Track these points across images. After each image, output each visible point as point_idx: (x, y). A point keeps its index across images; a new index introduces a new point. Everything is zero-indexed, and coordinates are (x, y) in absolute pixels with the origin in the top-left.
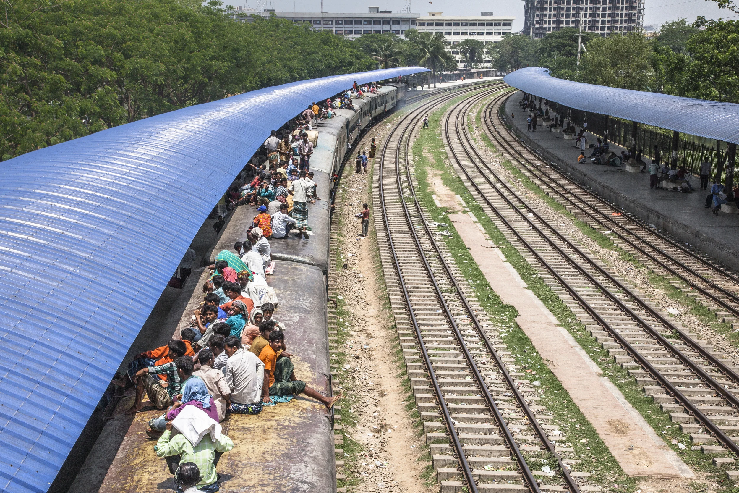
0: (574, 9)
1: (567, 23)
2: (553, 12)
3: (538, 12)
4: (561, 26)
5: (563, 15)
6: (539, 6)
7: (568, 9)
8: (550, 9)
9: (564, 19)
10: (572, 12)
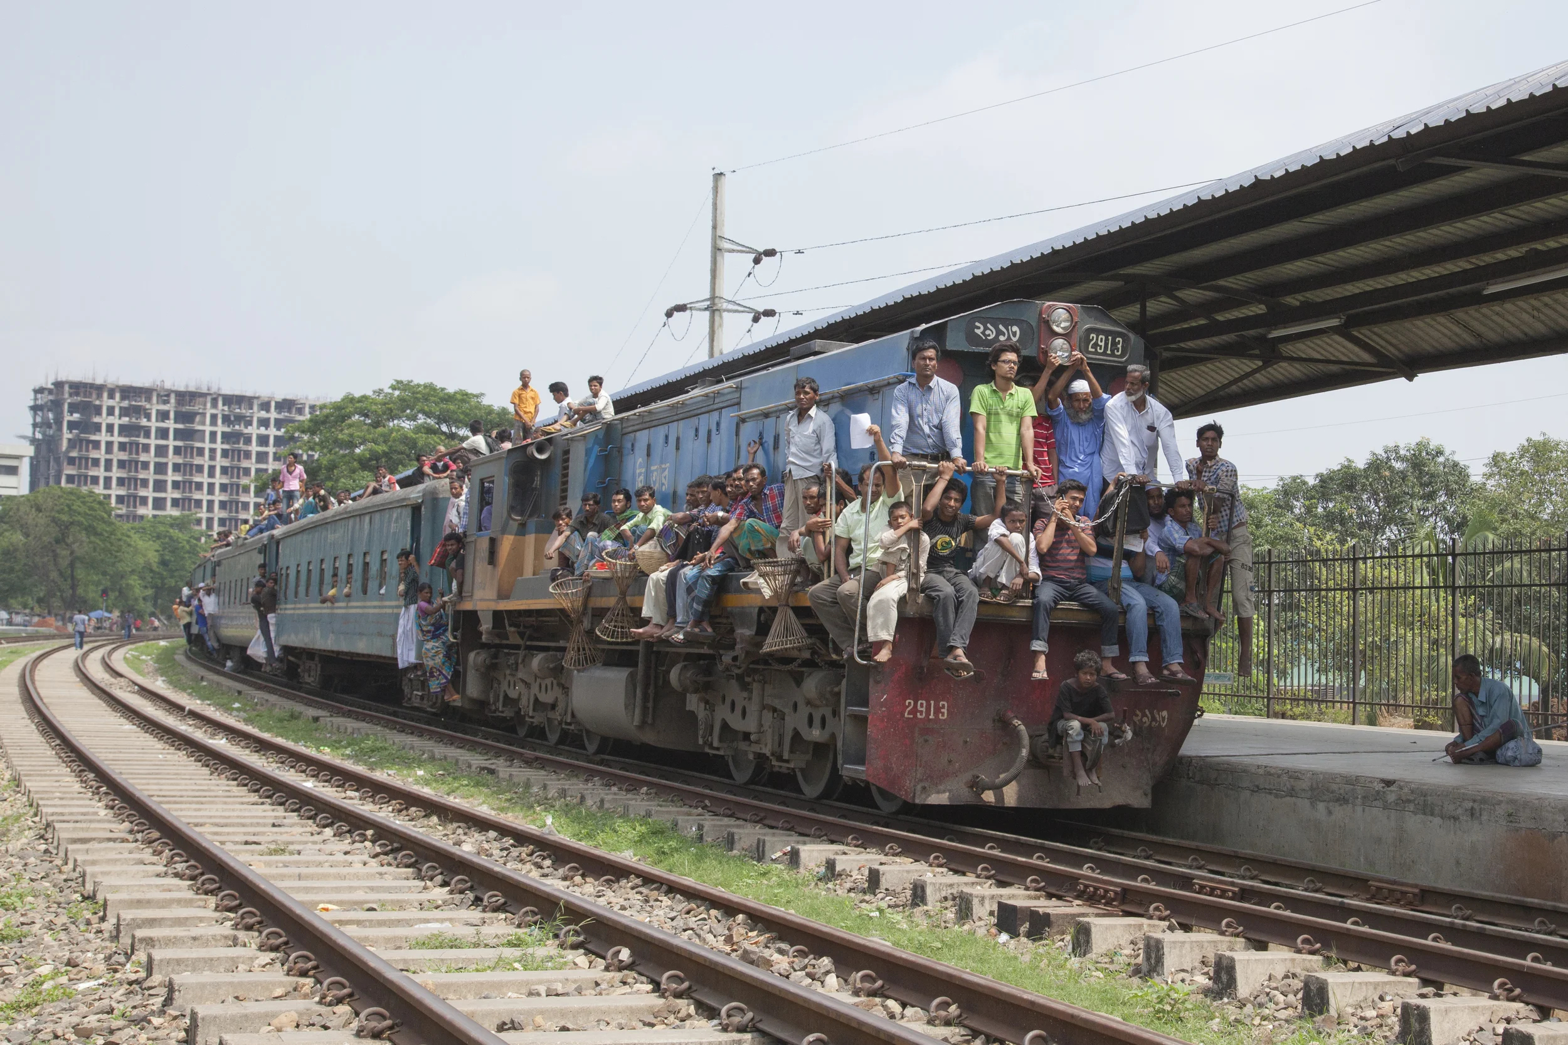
0: (177, 468)
1: (159, 504)
2: (116, 473)
3: (69, 471)
4: (141, 511)
5: (145, 483)
6: (74, 454)
7: (161, 468)
8: (109, 463)
9: (149, 493)
10: (171, 477)
